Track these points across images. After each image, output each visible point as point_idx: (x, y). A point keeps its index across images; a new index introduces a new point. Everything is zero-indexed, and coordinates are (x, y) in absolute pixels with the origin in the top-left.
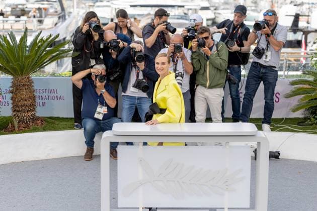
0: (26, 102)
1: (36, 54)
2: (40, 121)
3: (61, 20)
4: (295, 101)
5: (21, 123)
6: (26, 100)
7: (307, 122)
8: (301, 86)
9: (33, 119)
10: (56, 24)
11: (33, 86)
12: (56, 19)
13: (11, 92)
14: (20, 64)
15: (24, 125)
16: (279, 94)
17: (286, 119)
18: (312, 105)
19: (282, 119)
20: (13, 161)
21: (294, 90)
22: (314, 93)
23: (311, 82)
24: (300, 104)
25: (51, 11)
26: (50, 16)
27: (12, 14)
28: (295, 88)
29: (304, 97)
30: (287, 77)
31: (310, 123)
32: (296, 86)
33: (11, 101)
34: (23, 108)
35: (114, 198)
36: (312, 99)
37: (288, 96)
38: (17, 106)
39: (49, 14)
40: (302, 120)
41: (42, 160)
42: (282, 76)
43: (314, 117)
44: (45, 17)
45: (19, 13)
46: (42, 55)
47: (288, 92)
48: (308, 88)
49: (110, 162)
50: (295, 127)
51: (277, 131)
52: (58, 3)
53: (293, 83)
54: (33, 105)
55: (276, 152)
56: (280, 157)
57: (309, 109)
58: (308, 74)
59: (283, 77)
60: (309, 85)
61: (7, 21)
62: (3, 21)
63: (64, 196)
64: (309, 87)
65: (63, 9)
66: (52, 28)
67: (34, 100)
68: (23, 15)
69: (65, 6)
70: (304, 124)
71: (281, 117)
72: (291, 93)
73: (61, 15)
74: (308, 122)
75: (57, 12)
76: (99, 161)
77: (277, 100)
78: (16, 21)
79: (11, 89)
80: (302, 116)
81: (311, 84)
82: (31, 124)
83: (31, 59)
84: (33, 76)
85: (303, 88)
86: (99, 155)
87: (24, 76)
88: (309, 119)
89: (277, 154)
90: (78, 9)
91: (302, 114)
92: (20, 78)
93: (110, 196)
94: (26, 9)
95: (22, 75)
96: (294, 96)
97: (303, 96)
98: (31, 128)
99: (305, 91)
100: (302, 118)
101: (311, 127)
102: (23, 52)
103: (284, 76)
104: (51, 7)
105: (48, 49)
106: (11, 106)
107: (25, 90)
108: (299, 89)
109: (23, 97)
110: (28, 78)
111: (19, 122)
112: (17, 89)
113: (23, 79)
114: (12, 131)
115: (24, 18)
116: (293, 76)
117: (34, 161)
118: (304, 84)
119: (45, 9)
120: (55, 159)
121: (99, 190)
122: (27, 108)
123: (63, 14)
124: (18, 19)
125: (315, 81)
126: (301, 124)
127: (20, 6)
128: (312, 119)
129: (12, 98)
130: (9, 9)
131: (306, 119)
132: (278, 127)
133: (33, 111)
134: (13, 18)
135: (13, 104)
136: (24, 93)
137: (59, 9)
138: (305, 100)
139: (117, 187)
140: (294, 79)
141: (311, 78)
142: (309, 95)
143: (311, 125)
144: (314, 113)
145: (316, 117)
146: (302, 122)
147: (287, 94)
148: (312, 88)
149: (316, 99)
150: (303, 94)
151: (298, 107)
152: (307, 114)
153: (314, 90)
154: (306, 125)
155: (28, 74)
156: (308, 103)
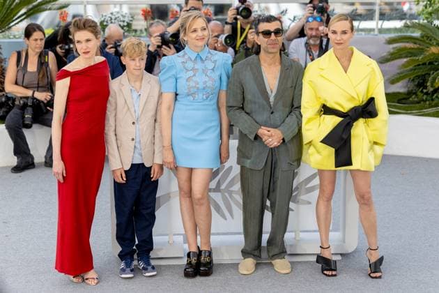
7: (411, 99)
8: (402, 45)
18: (419, 74)
21: (392, 51)
22: (422, 56)
23: (417, 39)
24: (401, 73)
28: (393, 48)
29: (407, 62)
30: (381, 31)
31: (416, 99)
32: (395, 45)
36: (419, 65)
37: (384, 60)
40: (405, 96)
43: (422, 92)
46: (12, 7)
48: (413, 49)
50: (395, 107)
53: (391, 42)
57: (413, 80)
60: (415, 43)
64: (416, 46)
70: (408, 101)
72: (389, 57)
74: (413, 98)
80: (402, 90)
81: (417, 41)
85: (405, 48)
88: (415, 94)
91: (405, 87)
96: (393, 60)
97: (405, 60)
99: (409, 53)
100: (404, 94)
101: (418, 106)
103: (376, 31)
108: (401, 50)
116: (389, 30)
118: (408, 42)
125: (423, 37)
126: (404, 101)
128: (419, 94)
131: (410, 93)
138: (410, 65)
140: (393, 35)
141: (417, 34)
142: (414, 58)
143: (418, 103)
144: (422, 84)
145: (425, 91)
146: (404, 99)
147: (382, 57)
148: (418, 49)
149: (424, 64)
150: (406, 57)
151: (398, 76)
152: (412, 86)
153: (421, 51)
154: (410, 104)
156: (413, 69)
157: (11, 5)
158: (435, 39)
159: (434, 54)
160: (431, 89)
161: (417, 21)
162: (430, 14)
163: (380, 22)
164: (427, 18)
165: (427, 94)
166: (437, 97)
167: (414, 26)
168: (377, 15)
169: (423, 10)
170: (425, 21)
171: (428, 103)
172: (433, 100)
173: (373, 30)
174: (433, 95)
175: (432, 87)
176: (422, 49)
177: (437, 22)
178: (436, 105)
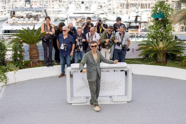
0: (35, 55)
2: (41, 62)
4: (140, 52)
8: (142, 46)
9: (38, 61)
11: (38, 48)
13: (29, 51)
14: (32, 40)
15: (35, 64)
16: (134, 49)
17: (137, 59)
19: (135, 59)
20: (31, 79)
21: (139, 48)
25: (42, 15)
26: (42, 18)
27: (27, 17)
30: (137, 42)
33: (29, 55)
34: (34, 57)
35: (72, 93)
37: (137, 50)
38: (31, 57)
39: (41, 16)
41: (42, 78)
44: (40, 18)
45: (29, 17)
50: (140, 62)
51: (133, 64)
52: (45, 12)
53: (139, 45)
54: (38, 56)
57: (145, 55)
59: (135, 43)
60: (145, 46)
61: (25, 20)
62: (23, 20)
67: (38, 54)
68: (31, 18)
74: (145, 60)
77: (133, 52)
78: (28, 20)
79: (29, 50)
83: (36, 38)
84: (38, 44)
85: (143, 47)
86: (66, 75)
88: (145, 58)
94: (32, 15)
95: (33, 44)
96: (140, 50)
97: (143, 50)
98: (38, 65)
101: (146, 62)
106: (29, 57)
107: (34, 50)
108: (142, 47)
109: (34, 53)
110: (36, 46)
111: (33, 63)
112: (31, 50)
113: (33, 46)
114: (30, 67)
115: (31, 19)
119: (40, 15)
120: (47, 77)
122: (36, 57)
124: (29, 19)
125: (147, 44)
127: (30, 14)
128: (147, 59)
129: (29, 54)
130: (25, 15)
131: (144, 58)
132: (133, 62)
133: (38, 58)
134: (27, 19)
135: (30, 56)
136: (34, 52)
137: (45, 15)
140: (139, 43)
141: (145, 43)
142: (145, 50)
143: (146, 61)
144: (147, 56)
146: (142, 60)
149: (148, 51)
150: (143, 49)
151: (141, 54)
152: (144, 57)
153: (147, 48)
154: (144, 61)
155: (36, 44)
156: (145, 53)
158: (150, 45)
159: (150, 49)
160: (149, 58)
165: (148, 59)
166: (151, 59)
167: (145, 41)
170: (148, 40)
171: (149, 61)
173: (134, 42)
177: (151, 40)
178: (151, 62)
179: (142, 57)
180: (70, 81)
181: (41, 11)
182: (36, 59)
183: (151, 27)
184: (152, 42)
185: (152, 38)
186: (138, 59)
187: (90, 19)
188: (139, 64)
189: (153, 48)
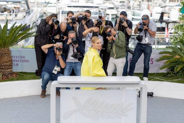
0: (7, 63)
1: (13, 35)
2: (15, 74)
3: (27, 14)
4: (162, 63)
5: (4, 76)
6: (7, 62)
7: (168, 76)
8: (165, 55)
9: (11, 73)
10: (24, 17)
11: (11, 54)
12: (24, 14)
14: (4, 41)
15: (6, 77)
16: (153, 59)
17: (157, 73)
18: (171, 66)
19: (155, 73)
21: (161, 57)
22: (173, 59)
23: (171, 53)
25: (22, 9)
26: (21, 12)
29: (167, 61)
30: (157, 49)
31: (170, 76)
32: (162, 55)
34: (5, 67)
35: (58, 120)
36: (172, 62)
37: (158, 60)
38: (2, 66)
39: (20, 10)
41: (16, 98)
42: (154, 49)
43: (172, 73)
45: (3, 10)
47: (158, 58)
48: (169, 56)
49: (56, 99)
50: (162, 78)
51: (152, 81)
52: (26, 4)
53: (161, 53)
54: (11, 65)
55: (151, 93)
56: (153, 96)
57: (169, 68)
58: (169, 48)
60: (170, 54)
63: (29, 119)
65: (28, 8)
66: (22, 19)
67: (12, 62)
69: (30, 6)
70: (167, 76)
71: (154, 72)
73: (27, 11)
74: (169, 75)
75: (25, 10)
76: (50, 98)
77: (152, 63)
78: (1, 15)
80: (165, 72)
82: (10, 77)
83: (10, 38)
84: (11, 48)
85: (166, 56)
86: (50, 95)
87: (6, 48)
88: (170, 73)
89: (151, 94)
90: (37, 8)
91: (166, 71)
92: (3, 49)
93: (56, 119)
94: (7, 8)
96: (161, 60)
97: (166, 60)
98: (10, 79)
99: (167, 58)
100: (166, 73)
101: (171, 78)
102: (5, 34)
103: (155, 49)
104: (21, 7)
105: (20, 32)
107: (6, 57)
109: (5, 60)
110: (8, 49)
111: (2, 75)
112: (2, 56)
113: (5, 50)
115: (6, 13)
116: (160, 49)
117: (12, 98)
118: (167, 54)
119: (18, 8)
120: (24, 97)
121: (50, 115)
122: (7, 67)
123: (29, 11)
124: (2, 14)
125: (173, 52)
126: (165, 76)
127: (3, 6)
128: (171, 73)
131: (168, 73)
132: (152, 78)
133: (11, 69)
137: (26, 7)
138: (168, 62)
139: (60, 113)
140: (162, 51)
141: (171, 51)
142: (170, 60)
144: (172, 70)
145: (174, 72)
146: (166, 75)
147: (157, 59)
148: (171, 56)
149: (173, 62)
151: (163, 66)
152: (169, 71)
153: (172, 57)
154: (169, 77)
155: (8, 47)
156: (169, 64)
157: (16, 36)
158: (178, 53)
159: (177, 58)
160: (176, 72)
161: (171, 46)
162: (176, 43)
163: (157, 46)
164: (175, 45)
165: (174, 74)
166: (178, 75)
167: (170, 47)
168: (156, 43)
169: (174, 42)
170: (174, 46)
171: (175, 77)
172: (177, 76)
174: (177, 74)
175: (176, 71)
176: (173, 56)
177: (179, 46)
178: (178, 78)
179: (164, 71)
180: (56, 103)
181: (19, 2)
182: (8, 69)
183: (179, 28)
184: (181, 49)
185: (180, 43)
186: (159, 73)
187: (89, 13)
188: (160, 82)
189: (180, 58)
